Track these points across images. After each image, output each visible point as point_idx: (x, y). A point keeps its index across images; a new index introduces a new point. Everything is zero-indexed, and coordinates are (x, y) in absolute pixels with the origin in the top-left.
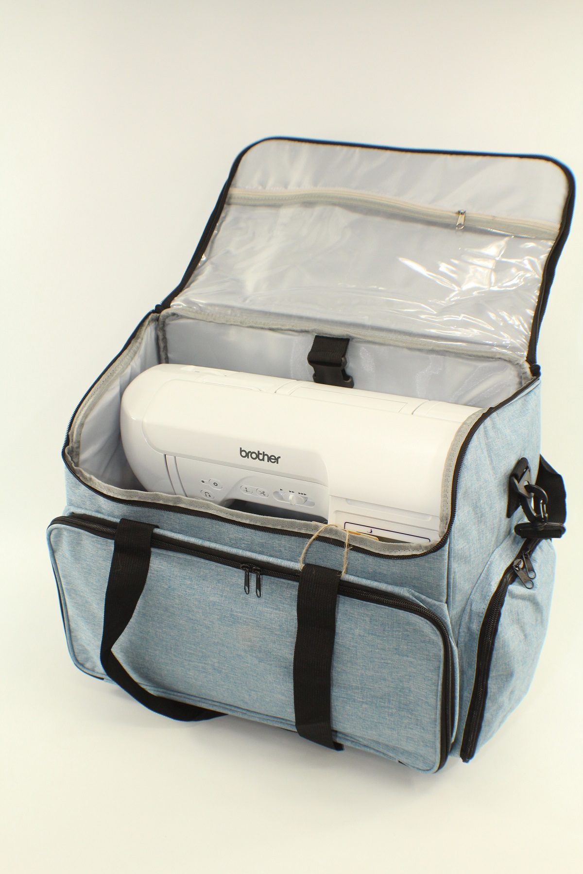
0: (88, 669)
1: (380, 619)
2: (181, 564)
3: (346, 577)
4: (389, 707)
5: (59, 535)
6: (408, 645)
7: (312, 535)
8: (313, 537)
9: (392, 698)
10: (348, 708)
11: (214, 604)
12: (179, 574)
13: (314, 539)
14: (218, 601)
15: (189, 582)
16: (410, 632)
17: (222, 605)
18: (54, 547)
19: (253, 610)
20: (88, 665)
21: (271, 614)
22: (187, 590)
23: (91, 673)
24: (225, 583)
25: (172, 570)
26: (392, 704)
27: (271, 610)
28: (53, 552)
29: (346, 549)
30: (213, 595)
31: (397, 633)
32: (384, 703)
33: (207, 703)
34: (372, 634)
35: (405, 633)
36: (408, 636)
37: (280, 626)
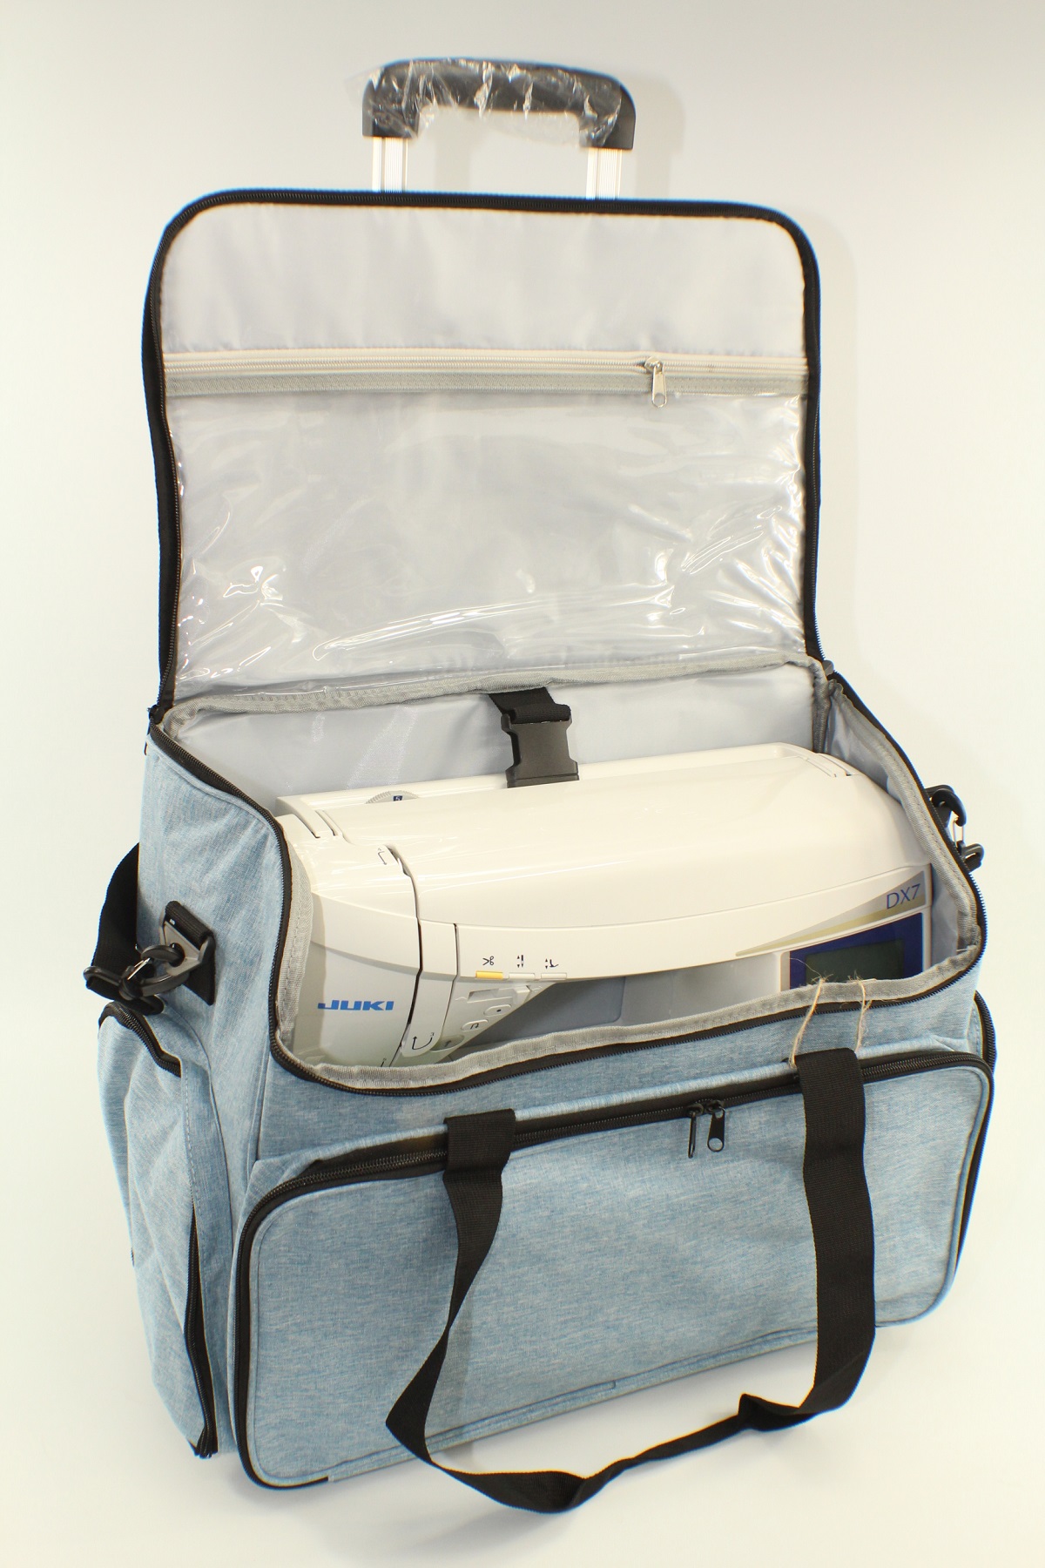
2: (557, 1160)
3: (862, 1053)
4: (889, 1238)
7: (809, 1007)
8: (812, 1009)
11: (637, 1201)
12: (564, 1180)
13: (814, 1013)
14: (641, 1192)
17: (651, 1196)
21: (727, 1172)
22: (588, 1201)
24: (640, 1157)
25: (550, 1177)
27: (725, 1165)
29: (863, 1010)
30: (630, 1187)
32: (882, 1235)
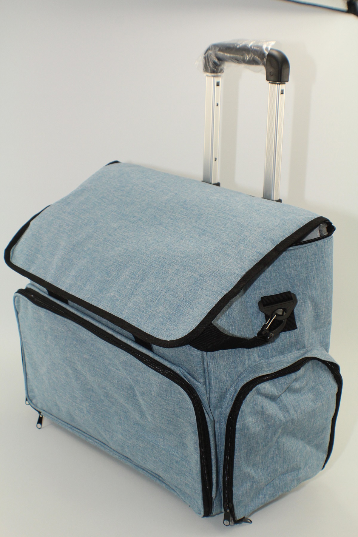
0: (33, 404)
1: (165, 387)
4: (176, 456)
5: (19, 302)
6: (179, 409)
9: (179, 450)
10: (155, 451)
15: (75, 343)
16: (180, 399)
18: (18, 310)
19: (105, 368)
20: (34, 401)
21: (114, 372)
22: (74, 348)
23: (34, 407)
26: (178, 454)
27: (115, 369)
28: (17, 313)
30: (86, 353)
31: (173, 399)
32: (174, 452)
33: (93, 440)
34: (160, 397)
35: (178, 400)
36: (179, 402)
37: (118, 382)
